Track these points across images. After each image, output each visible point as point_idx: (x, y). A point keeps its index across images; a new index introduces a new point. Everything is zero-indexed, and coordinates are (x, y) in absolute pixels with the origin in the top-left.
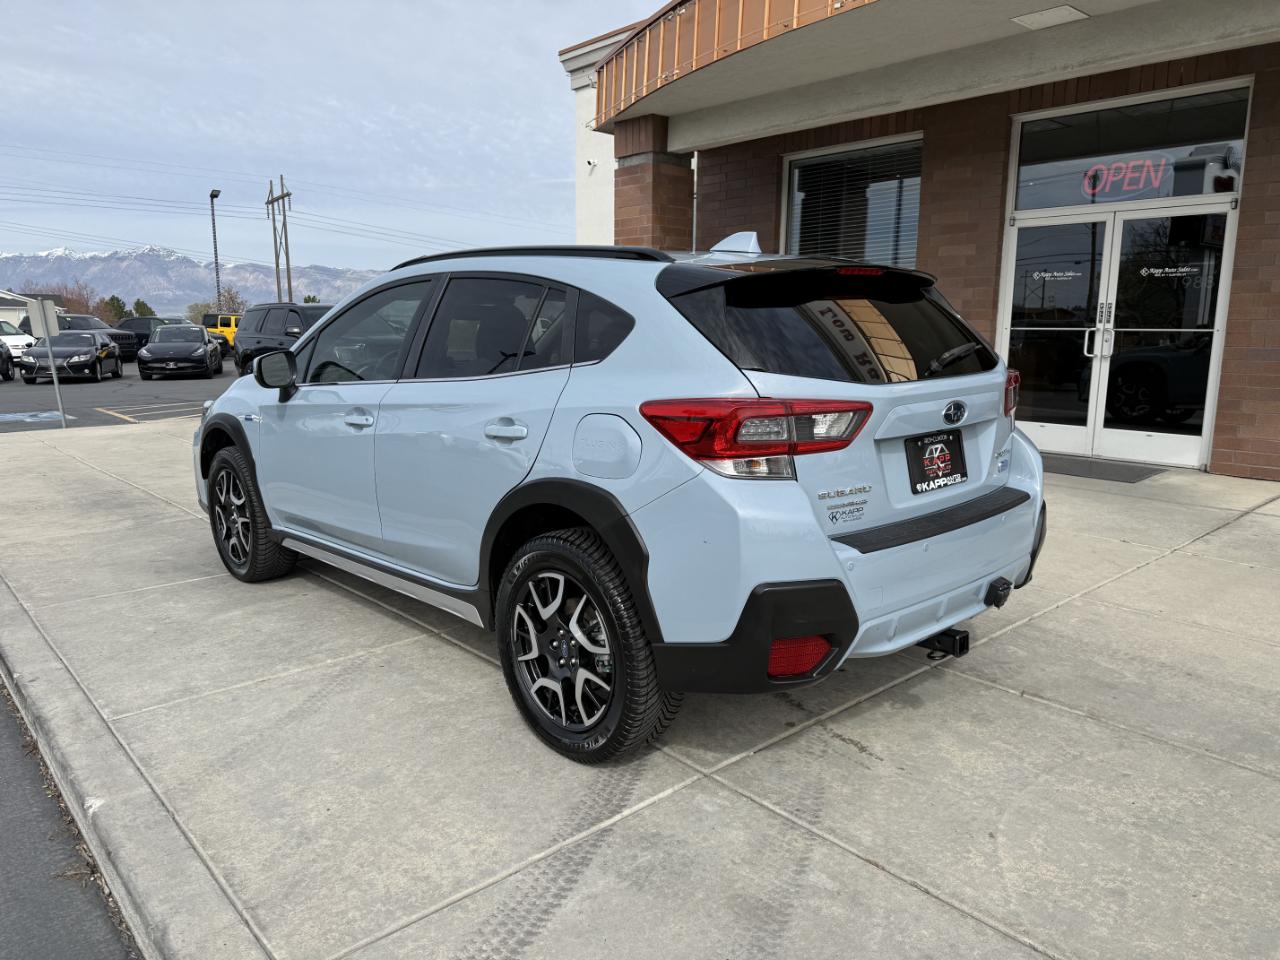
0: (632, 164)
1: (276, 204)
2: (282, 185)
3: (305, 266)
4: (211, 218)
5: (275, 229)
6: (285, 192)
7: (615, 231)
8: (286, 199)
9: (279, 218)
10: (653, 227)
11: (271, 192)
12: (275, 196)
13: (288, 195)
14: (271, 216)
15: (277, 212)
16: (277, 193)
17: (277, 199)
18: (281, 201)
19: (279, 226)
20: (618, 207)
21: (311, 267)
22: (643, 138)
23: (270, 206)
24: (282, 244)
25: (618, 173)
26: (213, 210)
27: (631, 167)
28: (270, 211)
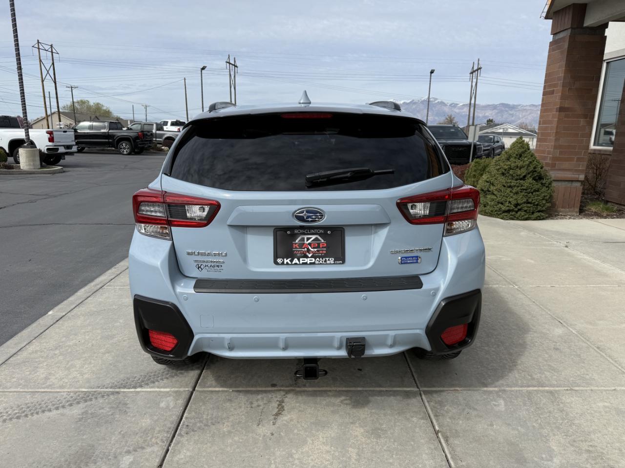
0: (560, 37)
1: (474, 73)
2: (478, 64)
3: (496, 104)
4: (429, 82)
5: (472, 86)
6: (479, 67)
7: (545, 80)
8: (479, 71)
9: (475, 80)
10: (564, 76)
11: (473, 68)
12: (474, 69)
13: (480, 68)
14: (471, 80)
15: (474, 78)
16: (475, 68)
17: (475, 71)
18: (476, 72)
19: (474, 84)
20: (549, 65)
21: (500, 104)
22: (566, 20)
23: (471, 75)
24: (473, 94)
25: (551, 44)
26: (431, 79)
27: (559, 39)
28: (471, 78)
